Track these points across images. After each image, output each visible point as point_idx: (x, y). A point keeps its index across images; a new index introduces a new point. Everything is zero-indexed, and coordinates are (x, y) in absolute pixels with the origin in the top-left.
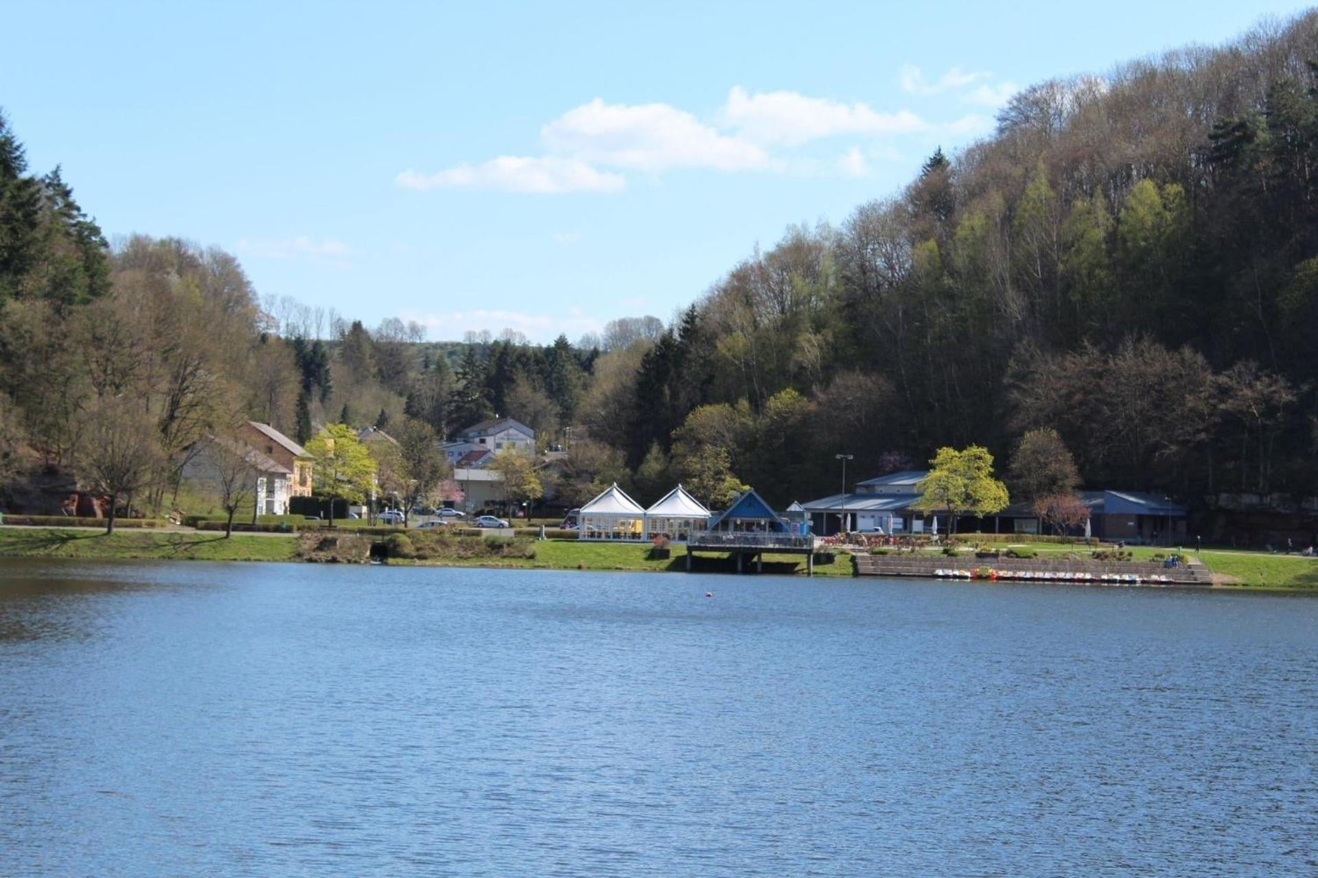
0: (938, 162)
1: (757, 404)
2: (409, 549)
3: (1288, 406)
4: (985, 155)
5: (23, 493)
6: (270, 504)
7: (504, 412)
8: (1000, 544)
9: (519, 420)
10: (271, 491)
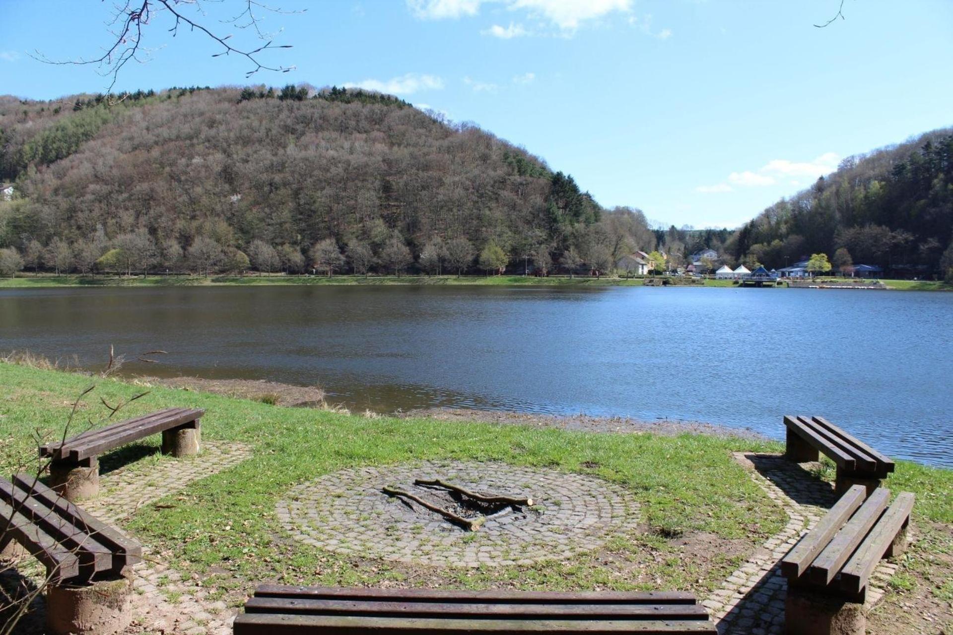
0: (821, 178)
1: (769, 243)
2: (672, 282)
3: (912, 241)
4: (834, 175)
5: (578, 270)
6: (643, 272)
7: (709, 247)
8: (828, 279)
9: (713, 249)
10: (643, 268)
